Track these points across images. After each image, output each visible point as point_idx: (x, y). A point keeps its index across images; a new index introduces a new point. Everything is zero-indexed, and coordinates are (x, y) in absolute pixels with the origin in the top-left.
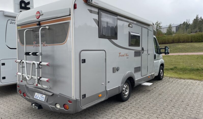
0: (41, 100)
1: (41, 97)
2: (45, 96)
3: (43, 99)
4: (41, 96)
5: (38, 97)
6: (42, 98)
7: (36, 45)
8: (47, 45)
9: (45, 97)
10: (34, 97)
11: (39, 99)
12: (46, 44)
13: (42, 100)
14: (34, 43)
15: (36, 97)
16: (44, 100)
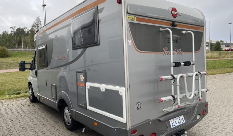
0: (181, 123)
1: (179, 121)
2: (183, 116)
3: (183, 121)
4: (179, 119)
5: (176, 124)
6: (181, 120)
7: (168, 52)
8: (182, 53)
9: (183, 118)
10: (172, 127)
11: (178, 124)
12: (181, 51)
13: (183, 123)
14: (164, 49)
15: (173, 125)
16: (185, 122)
